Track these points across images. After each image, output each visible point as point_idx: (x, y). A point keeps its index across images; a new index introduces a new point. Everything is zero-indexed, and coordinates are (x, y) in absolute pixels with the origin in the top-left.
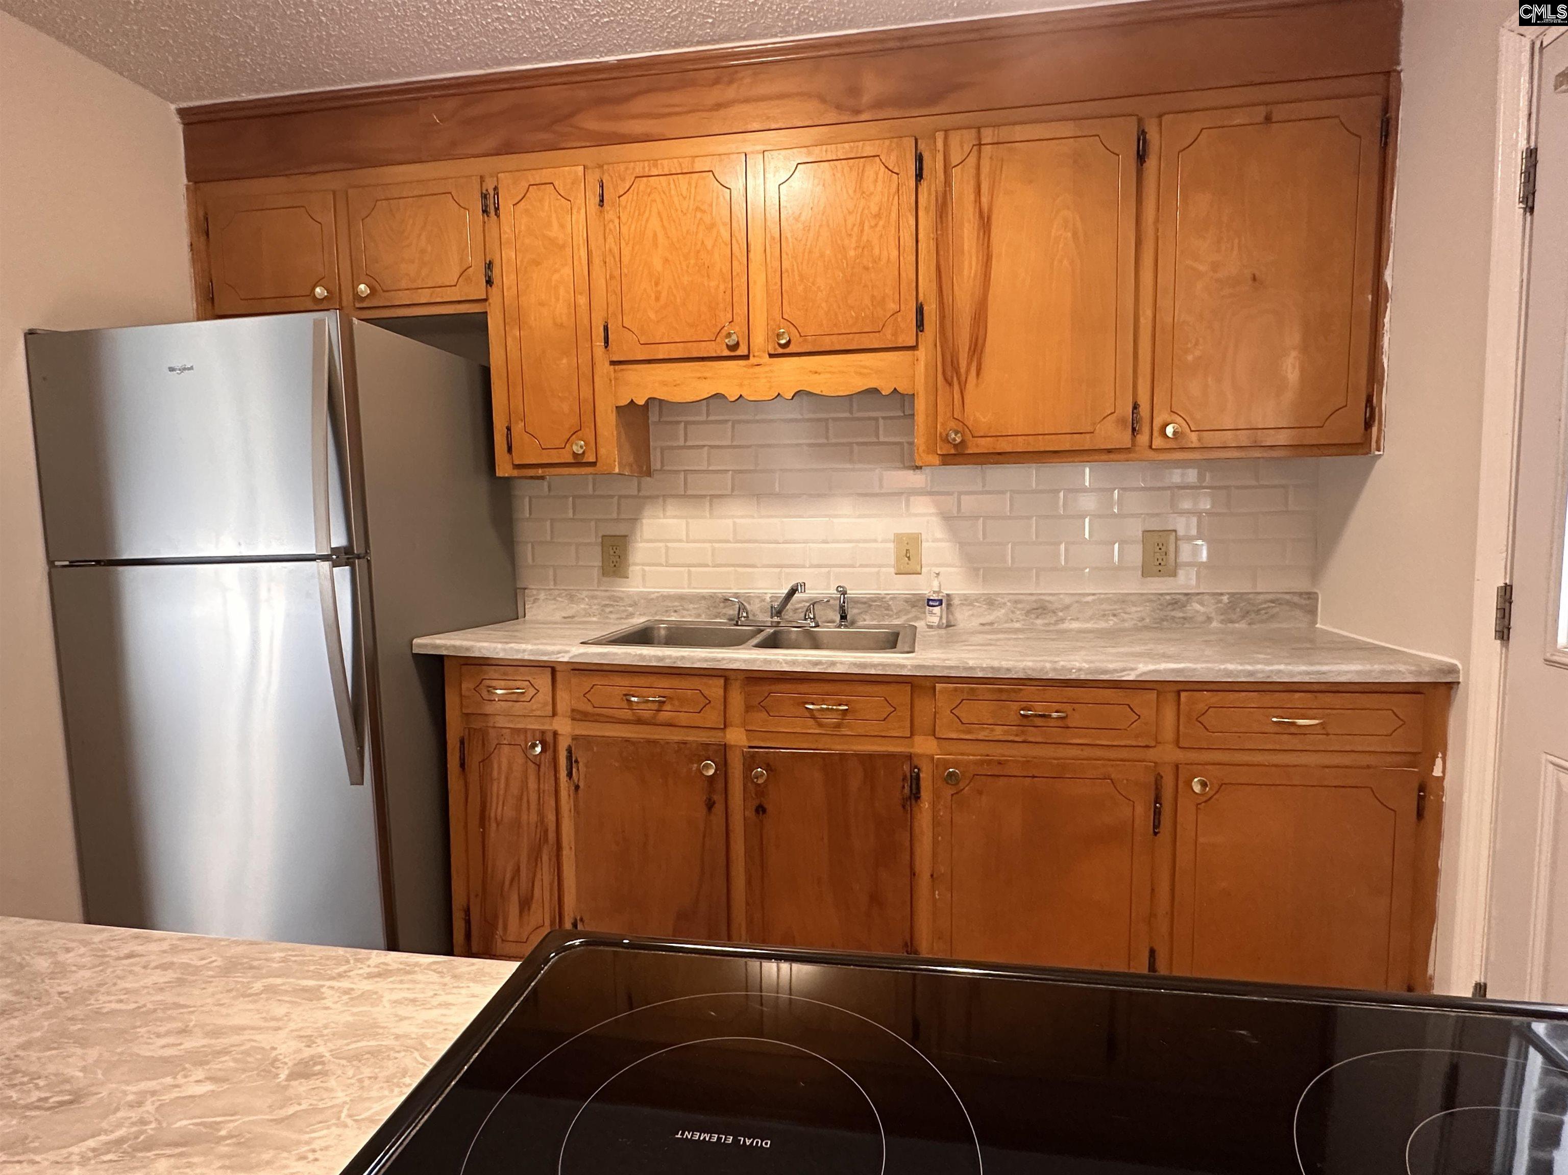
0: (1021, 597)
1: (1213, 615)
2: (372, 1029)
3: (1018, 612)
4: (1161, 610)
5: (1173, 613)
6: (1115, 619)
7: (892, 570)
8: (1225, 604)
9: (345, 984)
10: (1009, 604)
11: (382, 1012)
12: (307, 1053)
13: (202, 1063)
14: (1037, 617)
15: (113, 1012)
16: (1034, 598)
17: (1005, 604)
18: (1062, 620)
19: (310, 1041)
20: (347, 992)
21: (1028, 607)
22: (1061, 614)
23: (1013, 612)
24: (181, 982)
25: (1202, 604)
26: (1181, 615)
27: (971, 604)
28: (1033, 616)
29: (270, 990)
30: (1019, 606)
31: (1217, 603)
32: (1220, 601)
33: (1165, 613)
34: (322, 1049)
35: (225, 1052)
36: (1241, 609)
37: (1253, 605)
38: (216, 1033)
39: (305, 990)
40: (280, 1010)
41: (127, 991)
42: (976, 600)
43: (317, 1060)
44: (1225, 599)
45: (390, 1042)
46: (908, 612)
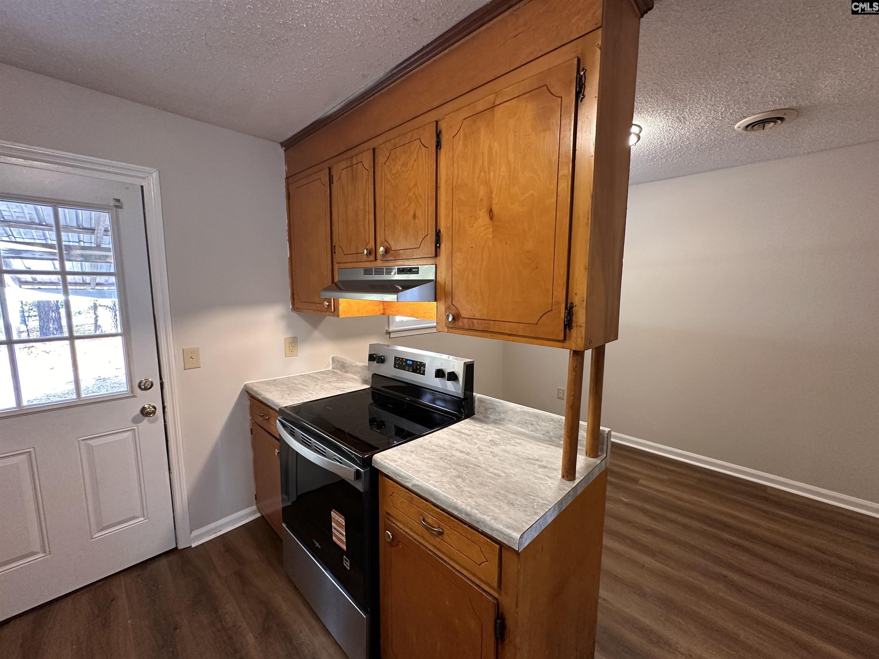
2: (402, 454)
9: (402, 462)
11: (399, 455)
12: (411, 454)
13: (425, 457)
15: (438, 470)
19: (410, 455)
20: (402, 460)
24: (428, 472)
29: (413, 465)
34: (409, 454)
35: (422, 458)
38: (422, 461)
39: (408, 463)
40: (413, 461)
41: (436, 473)
43: (410, 452)
45: (400, 451)
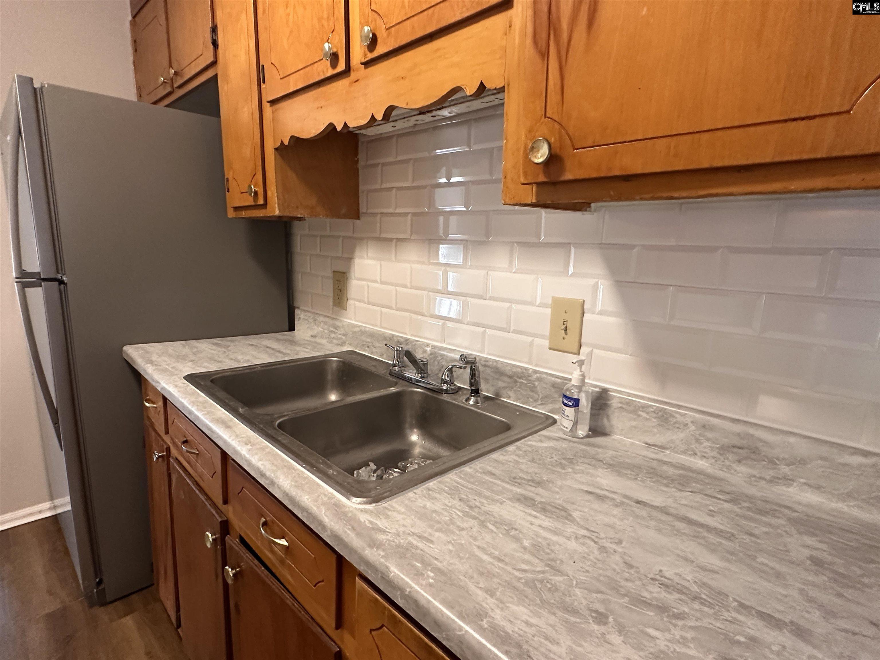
3: (706, 444)
7: (547, 343)
10: (693, 428)
14: (739, 461)
16: (738, 428)
17: (686, 425)
18: (787, 480)
21: (725, 441)
22: (785, 469)
23: (697, 441)
42: (645, 408)
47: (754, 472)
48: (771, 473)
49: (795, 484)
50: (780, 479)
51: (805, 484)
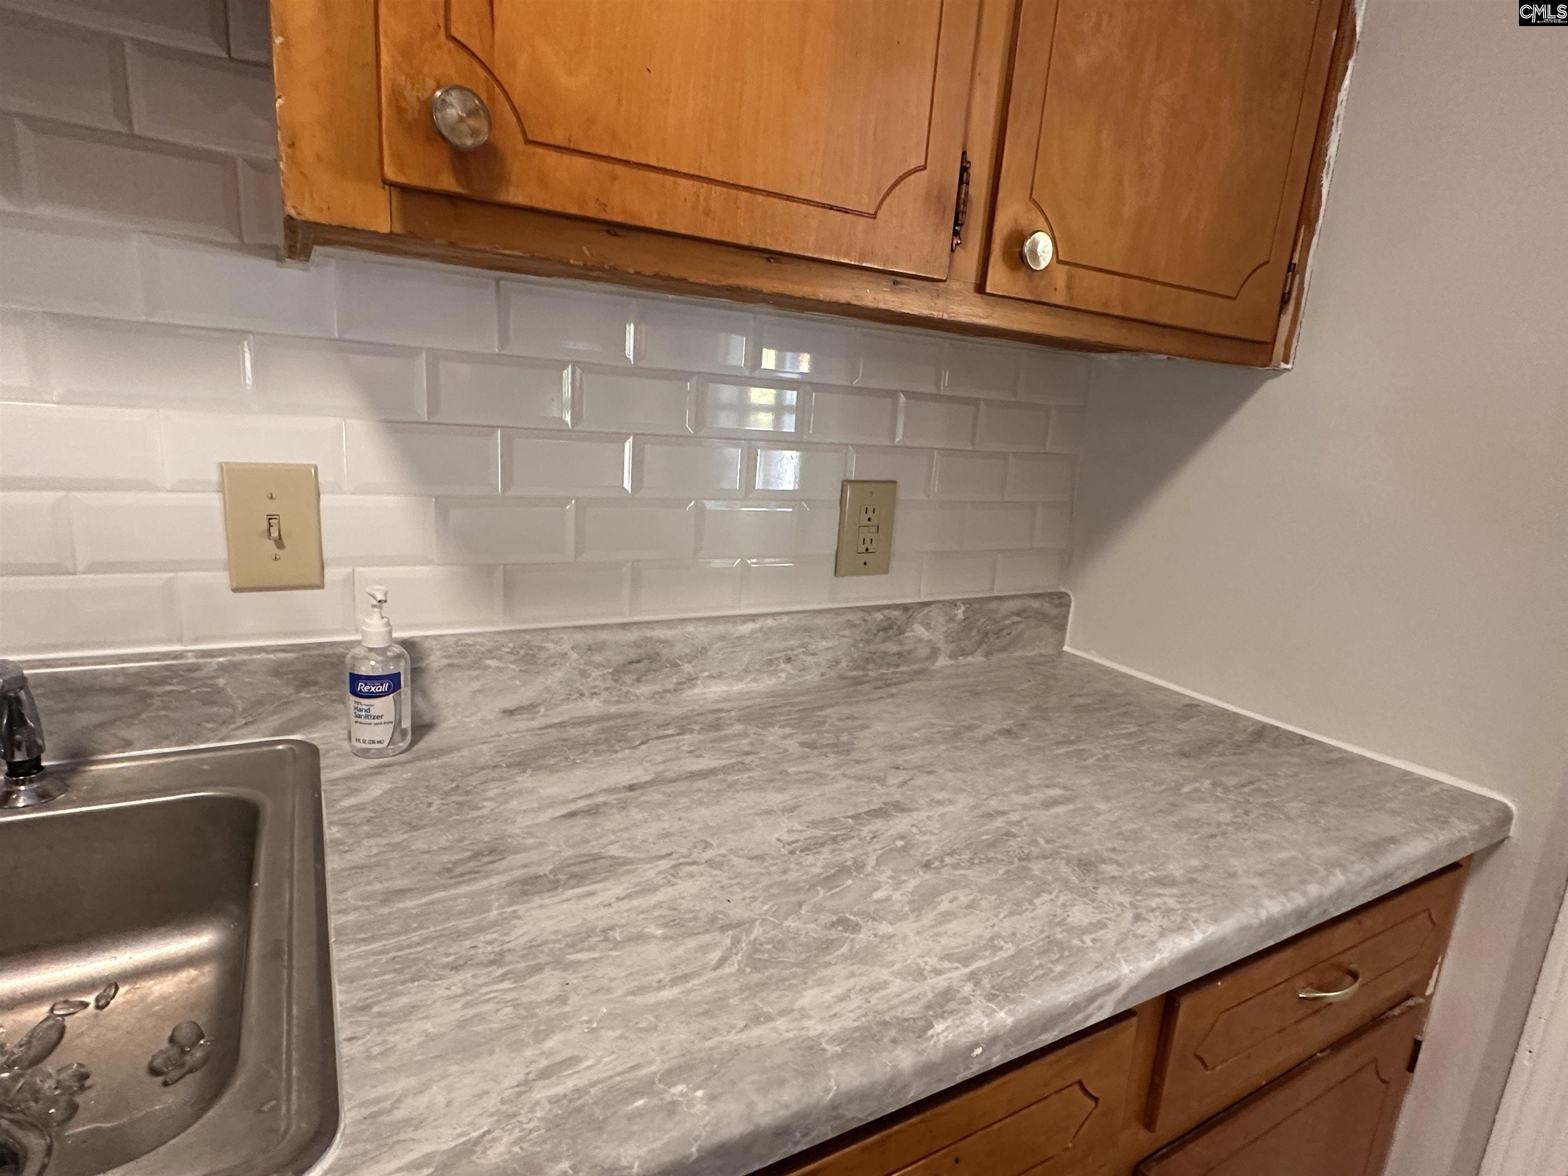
0: (603, 636)
1: (941, 645)
3: (595, 673)
4: (868, 642)
5: (883, 647)
6: (788, 667)
7: (222, 579)
8: (959, 623)
10: (575, 656)
14: (639, 680)
16: (633, 635)
17: (564, 656)
18: (691, 680)
21: (619, 659)
22: (688, 668)
23: (583, 674)
25: (927, 626)
26: (895, 648)
27: (477, 664)
28: (628, 679)
30: (598, 658)
31: (948, 622)
32: (952, 619)
33: (872, 648)
36: (978, 631)
37: (995, 621)
42: (491, 653)
44: (960, 613)
46: (284, 704)
47: (658, 688)
48: (675, 680)
49: (699, 682)
50: (685, 683)
51: (708, 677)
